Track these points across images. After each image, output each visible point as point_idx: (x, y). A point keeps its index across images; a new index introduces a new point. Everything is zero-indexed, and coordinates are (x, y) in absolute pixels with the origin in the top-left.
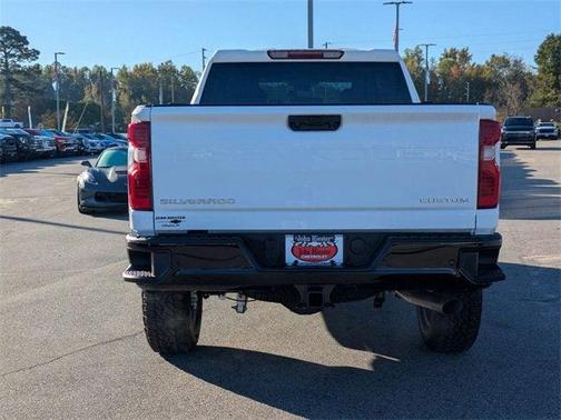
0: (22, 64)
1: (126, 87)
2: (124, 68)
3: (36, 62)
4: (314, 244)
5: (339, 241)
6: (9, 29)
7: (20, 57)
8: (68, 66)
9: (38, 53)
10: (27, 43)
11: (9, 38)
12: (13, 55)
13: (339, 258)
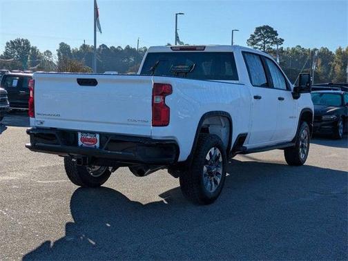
0: (273, 47)
1: (340, 61)
2: (340, 48)
3: (282, 46)
4: (89, 137)
5: (98, 136)
6: (268, 27)
7: (272, 43)
8: (305, 48)
9: (283, 40)
10: (277, 35)
11: (267, 32)
12: (269, 42)
13: (98, 145)
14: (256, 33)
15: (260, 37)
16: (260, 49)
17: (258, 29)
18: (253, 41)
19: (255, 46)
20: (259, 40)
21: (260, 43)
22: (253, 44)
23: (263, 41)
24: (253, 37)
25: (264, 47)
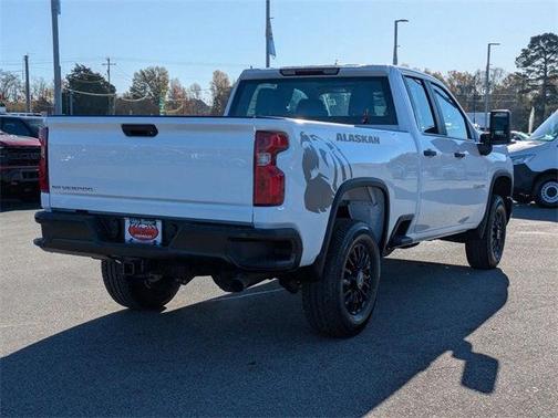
14: (531, 46)
15: (537, 52)
16: (538, 73)
17: (535, 40)
18: (526, 59)
19: (529, 68)
20: (537, 57)
21: (537, 62)
22: (525, 65)
23: (543, 60)
24: (525, 53)
25: (545, 70)
